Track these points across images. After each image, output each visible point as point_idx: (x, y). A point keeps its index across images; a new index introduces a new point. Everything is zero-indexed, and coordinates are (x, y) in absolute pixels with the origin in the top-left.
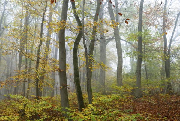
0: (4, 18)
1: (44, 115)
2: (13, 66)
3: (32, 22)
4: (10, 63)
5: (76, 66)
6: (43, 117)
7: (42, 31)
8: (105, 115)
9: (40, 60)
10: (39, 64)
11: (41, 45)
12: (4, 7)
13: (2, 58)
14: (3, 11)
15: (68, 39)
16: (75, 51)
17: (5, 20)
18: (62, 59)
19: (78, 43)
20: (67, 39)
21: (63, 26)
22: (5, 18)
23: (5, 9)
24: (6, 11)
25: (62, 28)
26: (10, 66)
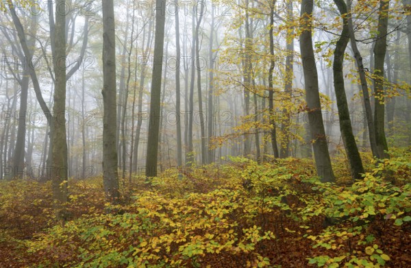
0: (214, 33)
1: (285, 190)
2: (238, 108)
3: (259, 27)
4: (234, 104)
5: (341, 98)
6: (283, 193)
7: (272, 41)
8: (392, 195)
9: (274, 94)
10: (274, 101)
11: (273, 68)
12: (213, 15)
13: (221, 98)
14: (211, 23)
15: (321, 47)
16: (338, 68)
17: (216, 37)
18: (311, 87)
19: (341, 50)
20: (319, 47)
21: (306, 25)
22: (216, 34)
23: (213, 19)
24: (216, 21)
25: (305, 28)
26: (234, 109)
